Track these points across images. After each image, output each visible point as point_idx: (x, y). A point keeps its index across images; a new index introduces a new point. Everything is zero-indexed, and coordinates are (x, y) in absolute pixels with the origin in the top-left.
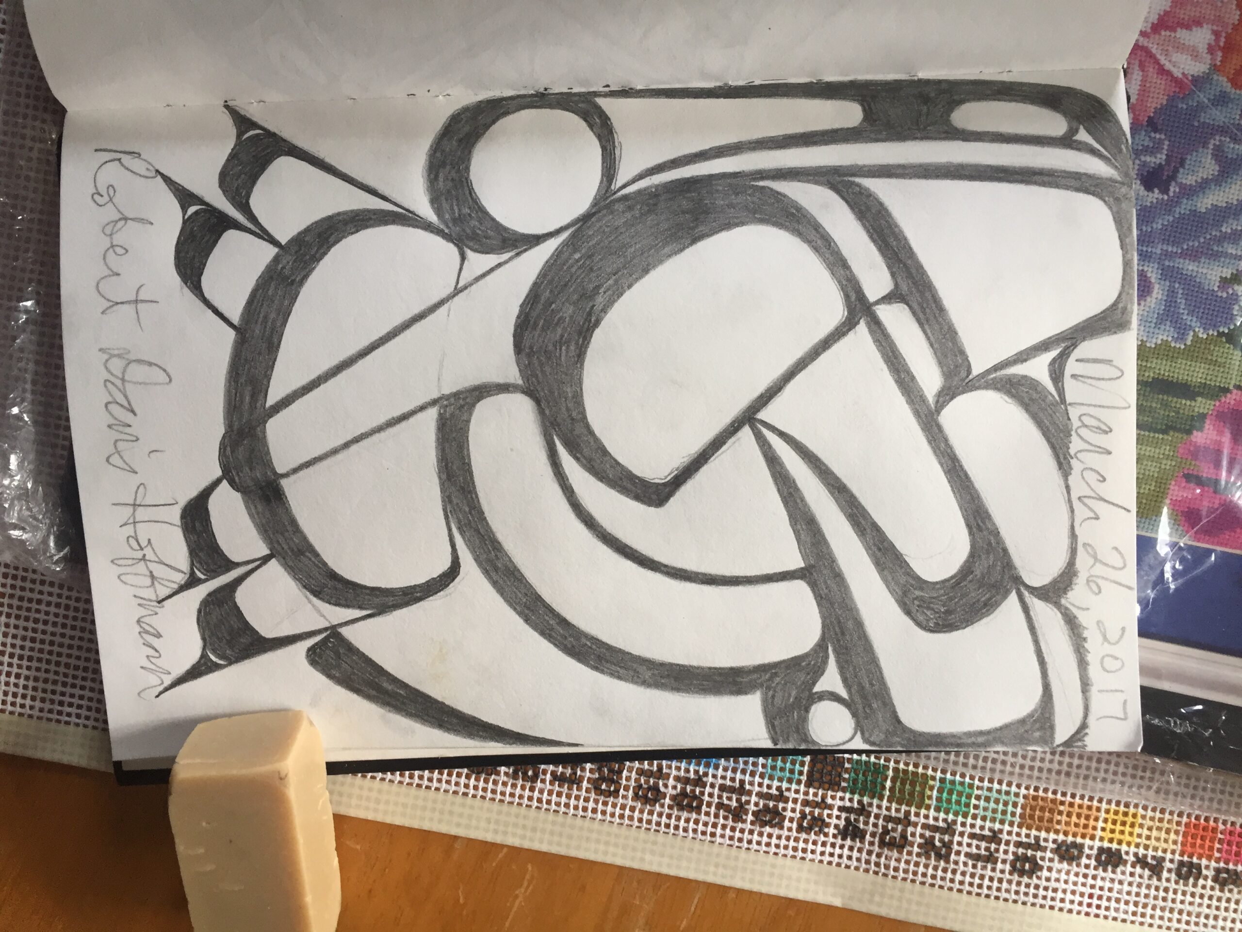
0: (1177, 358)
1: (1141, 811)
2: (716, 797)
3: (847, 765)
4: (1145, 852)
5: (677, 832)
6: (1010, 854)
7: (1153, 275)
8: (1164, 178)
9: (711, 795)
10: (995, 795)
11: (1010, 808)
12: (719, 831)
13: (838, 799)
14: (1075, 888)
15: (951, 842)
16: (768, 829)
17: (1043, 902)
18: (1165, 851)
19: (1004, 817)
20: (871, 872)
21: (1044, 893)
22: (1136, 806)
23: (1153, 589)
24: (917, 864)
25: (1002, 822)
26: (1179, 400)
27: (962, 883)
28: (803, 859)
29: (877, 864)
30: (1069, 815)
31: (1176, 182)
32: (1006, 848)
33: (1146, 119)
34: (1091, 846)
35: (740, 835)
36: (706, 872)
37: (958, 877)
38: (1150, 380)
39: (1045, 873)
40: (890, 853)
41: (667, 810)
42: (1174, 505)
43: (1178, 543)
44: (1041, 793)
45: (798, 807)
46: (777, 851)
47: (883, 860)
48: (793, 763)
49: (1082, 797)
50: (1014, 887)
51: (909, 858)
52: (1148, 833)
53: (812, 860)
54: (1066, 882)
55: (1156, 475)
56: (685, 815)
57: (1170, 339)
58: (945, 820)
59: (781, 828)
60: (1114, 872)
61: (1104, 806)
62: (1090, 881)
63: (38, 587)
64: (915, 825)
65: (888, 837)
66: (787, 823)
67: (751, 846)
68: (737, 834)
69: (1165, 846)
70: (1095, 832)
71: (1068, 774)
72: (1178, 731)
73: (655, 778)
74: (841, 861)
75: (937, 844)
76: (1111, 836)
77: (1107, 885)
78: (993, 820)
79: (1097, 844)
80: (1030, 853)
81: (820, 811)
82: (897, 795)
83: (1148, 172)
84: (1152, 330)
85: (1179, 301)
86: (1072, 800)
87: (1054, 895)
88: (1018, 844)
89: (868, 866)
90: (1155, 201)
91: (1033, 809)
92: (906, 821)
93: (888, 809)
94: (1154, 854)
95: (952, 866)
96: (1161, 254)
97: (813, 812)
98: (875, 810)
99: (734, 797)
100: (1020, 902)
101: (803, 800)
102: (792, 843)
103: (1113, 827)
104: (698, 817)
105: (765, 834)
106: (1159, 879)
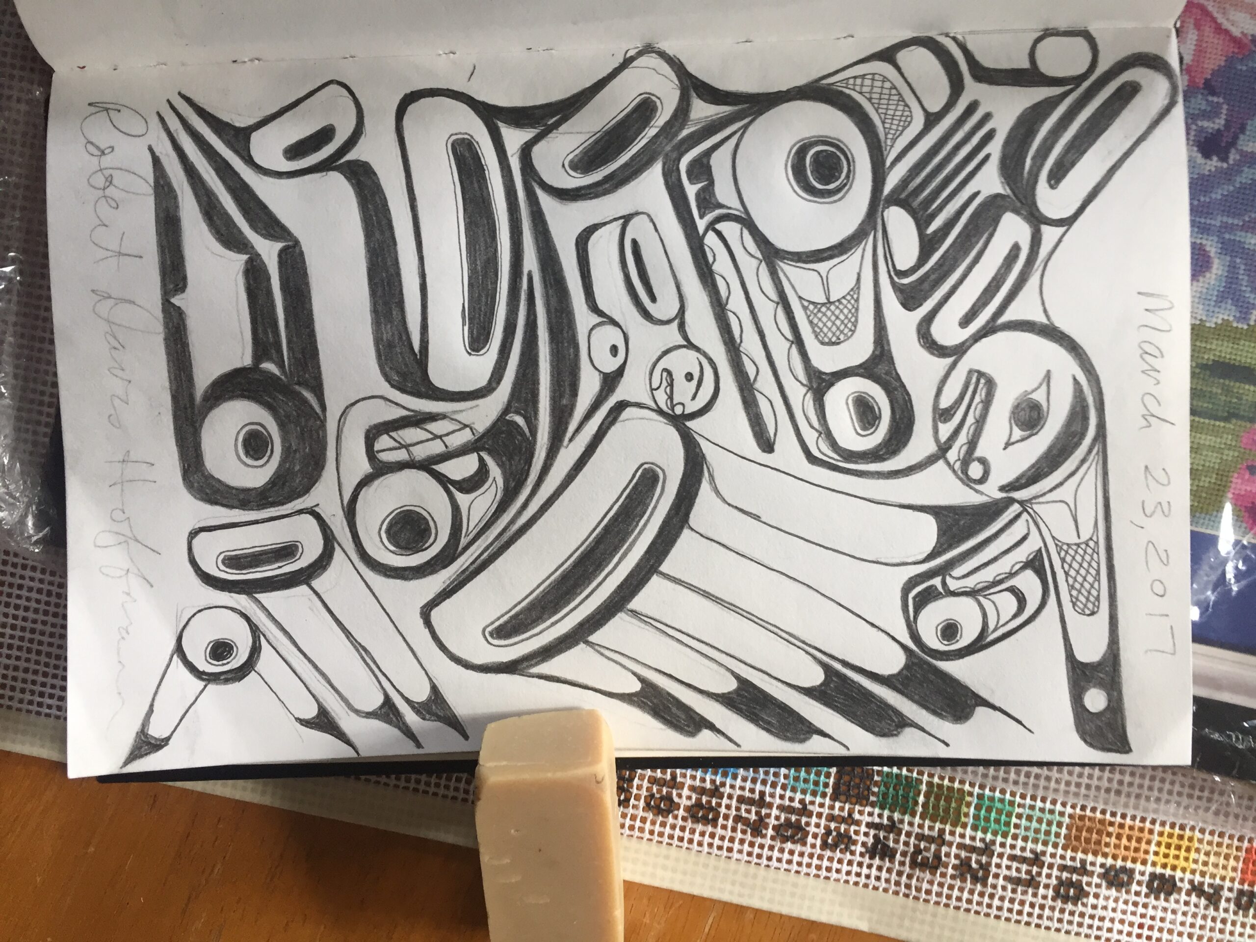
0: (1239, 339)
1: (1197, 835)
2: (733, 809)
3: (876, 778)
4: (1202, 879)
5: (690, 846)
6: (1054, 878)
7: (1212, 247)
8: (1223, 144)
9: (728, 807)
10: (1037, 813)
11: (1054, 828)
12: (736, 846)
13: (866, 815)
14: (1124, 917)
15: (989, 864)
16: (789, 845)
17: (1089, 931)
18: (1223, 879)
19: (1047, 838)
20: (901, 895)
21: (1090, 922)
22: (1193, 829)
23: (1214, 591)
24: (951, 887)
25: (1045, 843)
26: (1243, 385)
27: (1000, 909)
28: (827, 878)
29: (908, 886)
30: (1119, 837)
31: (1237, 149)
32: (1049, 871)
33: (1203, 81)
34: (1142, 871)
35: (759, 851)
36: (721, 890)
37: (996, 902)
38: (1210, 363)
39: (1091, 900)
40: (922, 875)
41: (680, 822)
42: (1237, 500)
43: (1240, 541)
44: (1088, 813)
45: (823, 822)
46: (799, 869)
47: (914, 882)
48: (818, 774)
49: (1134, 818)
50: (1057, 914)
51: (943, 880)
52: (1206, 859)
53: (838, 880)
54: (1114, 910)
55: (1217, 466)
56: (700, 827)
57: (1231, 318)
58: (983, 840)
59: (804, 844)
60: (1166, 900)
61: (1157, 828)
62: (1141, 910)
63: (19, 571)
64: (950, 844)
65: (920, 857)
66: (810, 840)
67: (770, 863)
68: (756, 850)
69: (1223, 872)
70: (1147, 857)
71: (1118, 793)
72: (1240, 747)
73: (669, 787)
74: (868, 881)
75: (974, 865)
76: (1164, 860)
77: (1160, 914)
78: (1035, 841)
79: (1149, 869)
80: (1075, 877)
81: (846, 827)
82: (931, 811)
83: (1206, 138)
84: (1211, 309)
85: (1241, 277)
86: (1122, 821)
87: (1101, 924)
88: (1062, 868)
89: (898, 888)
90: (1213, 169)
91: (1080, 830)
92: (940, 840)
93: (921, 826)
94: (1212, 881)
95: (990, 890)
96: (1220, 227)
97: (840, 828)
98: (906, 827)
99: (754, 809)
100: (1063, 931)
101: (828, 815)
102: (815, 861)
103: (1167, 851)
104: (714, 830)
105: (787, 851)
106: (1217, 909)
